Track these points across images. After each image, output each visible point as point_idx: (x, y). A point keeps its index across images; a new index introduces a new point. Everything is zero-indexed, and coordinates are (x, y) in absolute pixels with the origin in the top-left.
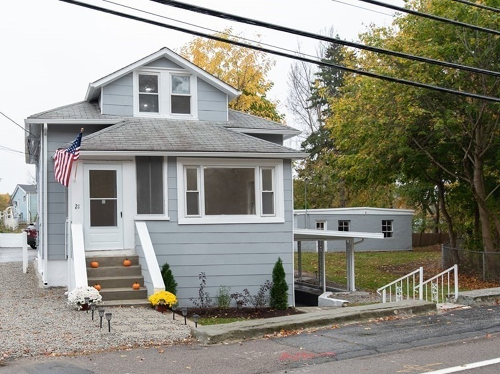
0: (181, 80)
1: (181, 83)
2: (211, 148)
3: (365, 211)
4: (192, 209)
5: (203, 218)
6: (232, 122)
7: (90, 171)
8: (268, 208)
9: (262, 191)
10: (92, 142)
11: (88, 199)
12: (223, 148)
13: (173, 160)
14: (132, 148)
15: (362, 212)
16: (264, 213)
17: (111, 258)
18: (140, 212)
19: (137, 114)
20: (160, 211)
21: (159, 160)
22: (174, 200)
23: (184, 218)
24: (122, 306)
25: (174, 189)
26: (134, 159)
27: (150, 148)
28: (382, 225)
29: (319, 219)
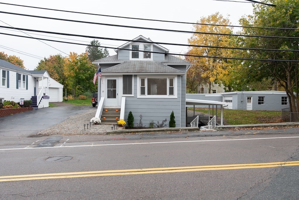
0: (147, 46)
1: (147, 47)
2: (149, 71)
3: (273, 92)
4: (143, 92)
5: (146, 96)
6: (166, 61)
7: (108, 80)
8: (172, 93)
9: (169, 86)
10: (108, 70)
11: (107, 89)
12: (153, 72)
13: (136, 76)
14: (121, 72)
15: (272, 93)
16: (170, 94)
17: (112, 109)
18: (124, 93)
19: (131, 59)
20: (131, 93)
21: (131, 76)
22: (136, 89)
23: (139, 96)
24: (109, 124)
25: (136, 86)
26: (122, 76)
27: (127, 72)
28: (281, 99)
29: (248, 96)
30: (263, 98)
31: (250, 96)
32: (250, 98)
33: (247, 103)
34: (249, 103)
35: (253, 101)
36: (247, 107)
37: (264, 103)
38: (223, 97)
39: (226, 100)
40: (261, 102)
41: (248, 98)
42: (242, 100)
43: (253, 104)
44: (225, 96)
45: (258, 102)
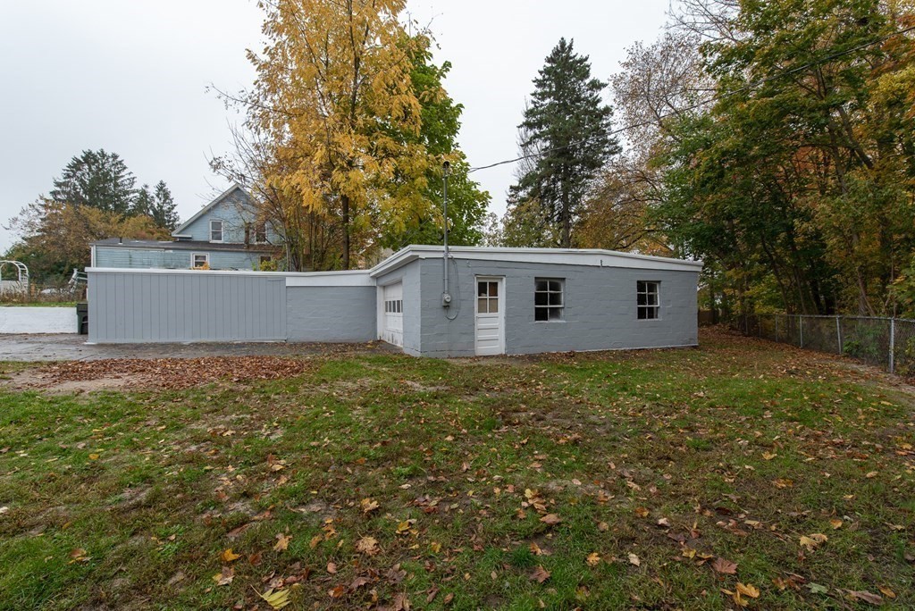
3: (599, 258)
15: (596, 261)
28: (635, 292)
29: (484, 271)
30: (555, 284)
31: (494, 272)
32: (494, 286)
33: (477, 314)
34: (488, 314)
35: (507, 304)
36: (480, 336)
37: (562, 312)
38: (379, 291)
39: (392, 300)
40: (549, 306)
41: (482, 288)
42: (446, 297)
43: (507, 319)
44: (384, 281)
45: (532, 306)
